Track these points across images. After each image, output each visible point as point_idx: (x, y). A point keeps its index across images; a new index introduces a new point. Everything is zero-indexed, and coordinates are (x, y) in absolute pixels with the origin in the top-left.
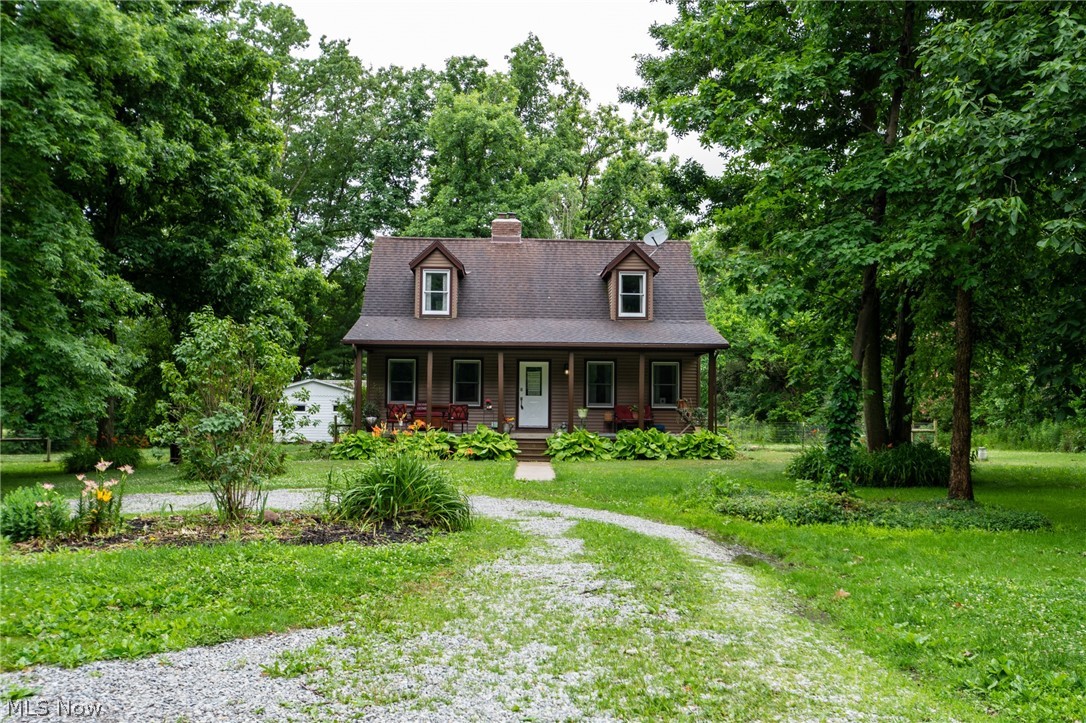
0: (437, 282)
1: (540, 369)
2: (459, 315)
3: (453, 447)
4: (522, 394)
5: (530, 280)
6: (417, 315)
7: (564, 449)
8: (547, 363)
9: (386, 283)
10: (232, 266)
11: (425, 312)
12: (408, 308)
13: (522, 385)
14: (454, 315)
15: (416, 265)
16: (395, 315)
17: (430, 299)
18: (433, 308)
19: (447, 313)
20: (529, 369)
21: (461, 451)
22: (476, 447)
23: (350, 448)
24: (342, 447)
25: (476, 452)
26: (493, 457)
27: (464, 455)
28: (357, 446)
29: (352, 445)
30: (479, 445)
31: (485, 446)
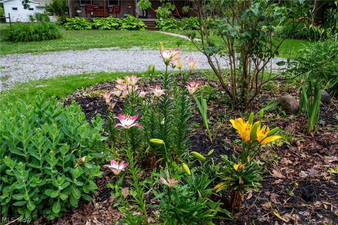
22: (131, 24)
23: (75, 24)
24: (70, 25)
25: (131, 26)
26: (138, 28)
27: (126, 28)
28: (78, 24)
29: (75, 23)
30: (132, 23)
31: (134, 24)
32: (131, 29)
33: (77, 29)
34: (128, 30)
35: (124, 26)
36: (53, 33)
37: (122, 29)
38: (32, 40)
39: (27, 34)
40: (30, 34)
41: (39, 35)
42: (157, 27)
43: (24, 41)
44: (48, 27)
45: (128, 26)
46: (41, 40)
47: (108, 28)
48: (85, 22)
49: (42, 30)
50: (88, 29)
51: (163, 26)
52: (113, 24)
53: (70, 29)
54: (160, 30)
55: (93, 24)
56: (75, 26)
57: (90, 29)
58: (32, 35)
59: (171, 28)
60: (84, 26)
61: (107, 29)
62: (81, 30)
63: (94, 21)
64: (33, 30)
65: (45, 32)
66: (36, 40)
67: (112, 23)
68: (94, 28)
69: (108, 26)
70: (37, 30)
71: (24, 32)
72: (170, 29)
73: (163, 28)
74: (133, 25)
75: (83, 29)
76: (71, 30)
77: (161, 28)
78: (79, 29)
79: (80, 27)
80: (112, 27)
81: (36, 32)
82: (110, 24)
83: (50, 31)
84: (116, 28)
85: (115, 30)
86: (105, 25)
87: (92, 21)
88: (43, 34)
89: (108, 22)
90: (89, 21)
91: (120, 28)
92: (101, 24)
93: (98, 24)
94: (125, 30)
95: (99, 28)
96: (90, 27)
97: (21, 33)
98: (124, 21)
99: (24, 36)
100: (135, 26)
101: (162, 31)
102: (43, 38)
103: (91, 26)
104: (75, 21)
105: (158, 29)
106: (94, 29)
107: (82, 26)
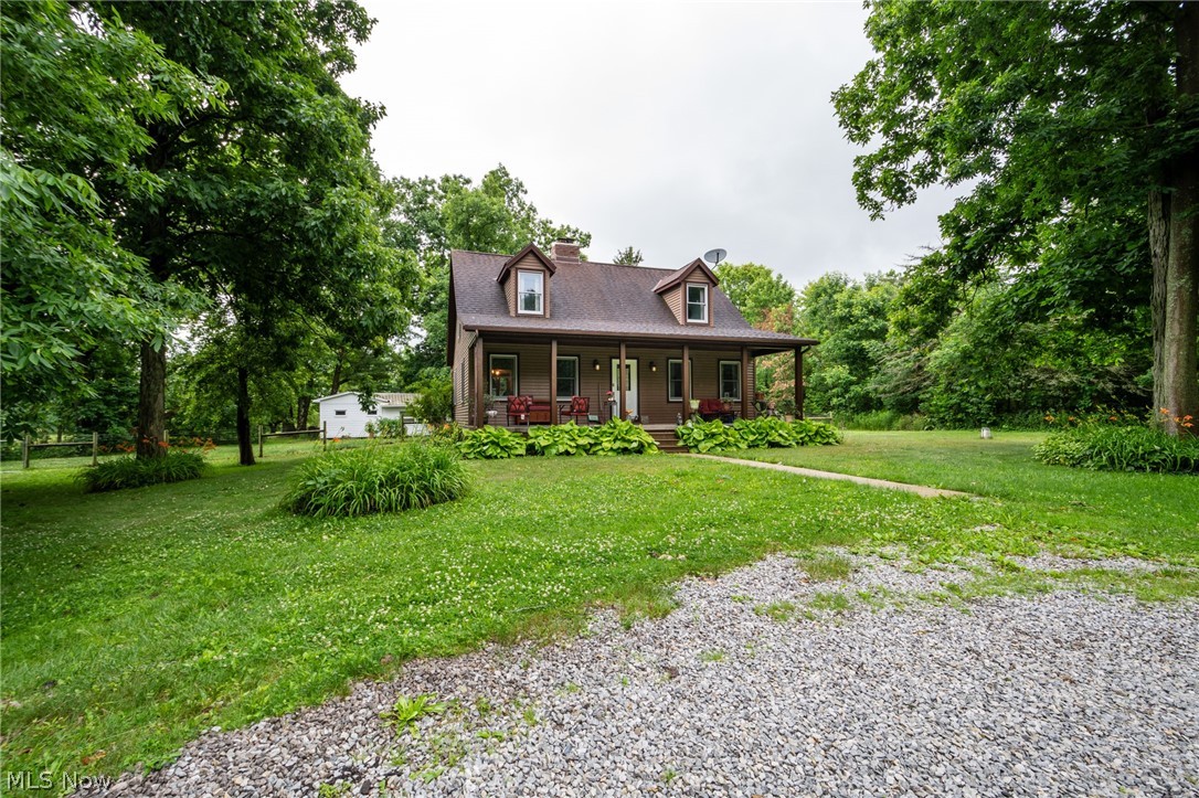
2: (551, 315)
4: (614, 389)
5: (601, 291)
6: (513, 314)
8: (635, 361)
9: (473, 286)
11: (520, 312)
13: (614, 381)
14: (548, 316)
16: (491, 313)
17: (524, 300)
18: (527, 308)
19: (541, 312)
20: (619, 366)
22: (623, 440)
23: (484, 445)
24: (472, 445)
25: (626, 445)
26: (640, 450)
27: (612, 449)
28: (493, 443)
29: (485, 441)
30: (628, 437)
31: (632, 438)
32: (625, 451)
33: (489, 457)
34: (618, 453)
35: (606, 445)
36: (446, 481)
37: (601, 453)
38: (374, 510)
39: (358, 490)
40: (370, 489)
41: (401, 489)
42: (681, 443)
43: (347, 514)
44: (432, 462)
45: (618, 444)
46: (407, 506)
47: (570, 450)
48: (511, 438)
49: (411, 474)
50: (517, 456)
51: (699, 441)
52: (582, 441)
53: (472, 456)
54: (692, 450)
55: (530, 442)
56: (485, 448)
57: (521, 455)
58: (378, 494)
59: (720, 445)
60: (506, 447)
61: (567, 453)
62: (502, 457)
63: (531, 434)
64: (380, 474)
65: (421, 477)
66: (389, 509)
67: (576, 438)
68: (531, 450)
69: (571, 446)
70: (396, 473)
71: (350, 484)
72: (719, 449)
73: (701, 446)
74: (630, 442)
75: (506, 455)
76: (476, 458)
77: (696, 446)
78: (496, 457)
79: (499, 451)
80: (578, 447)
81: (392, 480)
82: (574, 440)
83: (437, 476)
84: (587, 449)
85: (585, 454)
86: (562, 444)
87: (526, 435)
88: (415, 487)
89: (567, 436)
90: (519, 434)
91: (595, 449)
92: (551, 441)
93: (544, 443)
94: (610, 454)
95: (546, 452)
96: (522, 451)
97: (340, 486)
98: (605, 432)
99: (349, 498)
100: (635, 445)
101: (699, 452)
102: (414, 499)
103: (524, 447)
104: (484, 435)
105: (686, 449)
106: (533, 455)
107: (502, 448)
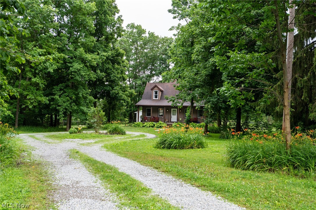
0: (156, 93)
1: (175, 110)
2: (160, 99)
3: (154, 125)
4: (172, 115)
6: (152, 99)
7: (175, 126)
9: (147, 93)
10: (114, 92)
12: (150, 98)
13: (172, 113)
15: (152, 89)
16: (148, 99)
17: (155, 96)
18: (155, 98)
19: (158, 99)
20: (173, 110)
21: (155, 126)
